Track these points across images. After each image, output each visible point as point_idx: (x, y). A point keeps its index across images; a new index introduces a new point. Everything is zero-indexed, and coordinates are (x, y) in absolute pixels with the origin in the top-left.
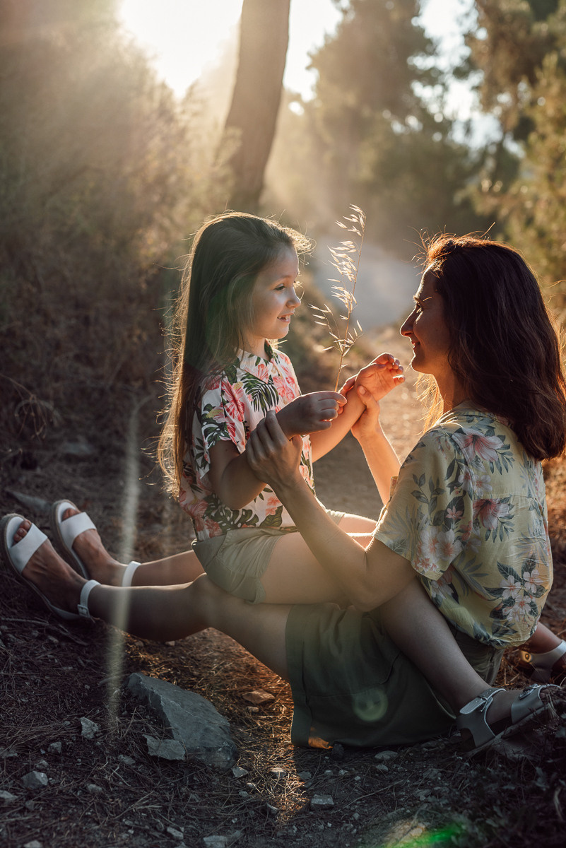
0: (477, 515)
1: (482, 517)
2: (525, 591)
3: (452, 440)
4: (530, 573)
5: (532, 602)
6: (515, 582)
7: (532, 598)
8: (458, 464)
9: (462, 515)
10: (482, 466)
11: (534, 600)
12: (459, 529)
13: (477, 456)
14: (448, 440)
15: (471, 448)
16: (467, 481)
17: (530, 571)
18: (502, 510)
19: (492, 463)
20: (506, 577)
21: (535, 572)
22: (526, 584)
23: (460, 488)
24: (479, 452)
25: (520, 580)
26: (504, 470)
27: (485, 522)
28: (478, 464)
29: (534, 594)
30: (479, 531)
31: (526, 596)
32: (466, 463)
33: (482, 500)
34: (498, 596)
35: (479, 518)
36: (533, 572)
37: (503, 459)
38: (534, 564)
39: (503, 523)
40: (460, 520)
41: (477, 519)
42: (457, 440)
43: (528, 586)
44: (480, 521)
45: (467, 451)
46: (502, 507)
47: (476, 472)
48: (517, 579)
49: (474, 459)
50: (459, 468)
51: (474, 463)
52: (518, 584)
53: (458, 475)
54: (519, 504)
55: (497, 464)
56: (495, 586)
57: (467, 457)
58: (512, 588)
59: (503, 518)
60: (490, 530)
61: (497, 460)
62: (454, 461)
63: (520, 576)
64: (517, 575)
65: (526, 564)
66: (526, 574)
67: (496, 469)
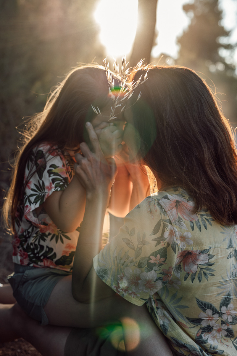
0: (180, 262)
1: (184, 264)
2: (222, 321)
3: (159, 204)
4: (227, 307)
5: (228, 329)
6: (213, 314)
7: (228, 326)
8: (164, 223)
9: (164, 262)
10: (184, 225)
11: (230, 327)
12: (161, 271)
13: (179, 217)
14: (156, 204)
15: (174, 211)
16: (171, 236)
17: (227, 305)
18: (202, 260)
19: (193, 223)
20: (204, 310)
21: (231, 306)
22: (223, 316)
23: (165, 242)
24: (181, 214)
25: (218, 313)
26: (203, 228)
27: (186, 268)
28: (181, 224)
29: (230, 322)
30: (179, 274)
31: (224, 325)
32: (171, 223)
33: (184, 251)
34: (197, 324)
35: (182, 264)
36: (229, 306)
37: (202, 219)
38: (230, 299)
39: (202, 269)
40: (162, 264)
41: (180, 265)
42: (163, 204)
43: (225, 317)
44: (182, 266)
45: (171, 213)
46: (202, 257)
47: (179, 230)
48: (215, 311)
49: (177, 219)
50: (165, 226)
51: (177, 223)
52: (216, 317)
53: (163, 232)
54: (219, 254)
55: (196, 223)
56: (195, 317)
57: (172, 218)
58: (210, 319)
59: (203, 265)
60: (188, 274)
61: (197, 220)
62: (160, 221)
63: (218, 310)
64: (216, 310)
65: (224, 301)
66: (224, 309)
67: (195, 227)
